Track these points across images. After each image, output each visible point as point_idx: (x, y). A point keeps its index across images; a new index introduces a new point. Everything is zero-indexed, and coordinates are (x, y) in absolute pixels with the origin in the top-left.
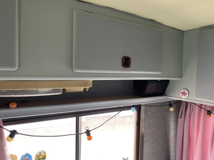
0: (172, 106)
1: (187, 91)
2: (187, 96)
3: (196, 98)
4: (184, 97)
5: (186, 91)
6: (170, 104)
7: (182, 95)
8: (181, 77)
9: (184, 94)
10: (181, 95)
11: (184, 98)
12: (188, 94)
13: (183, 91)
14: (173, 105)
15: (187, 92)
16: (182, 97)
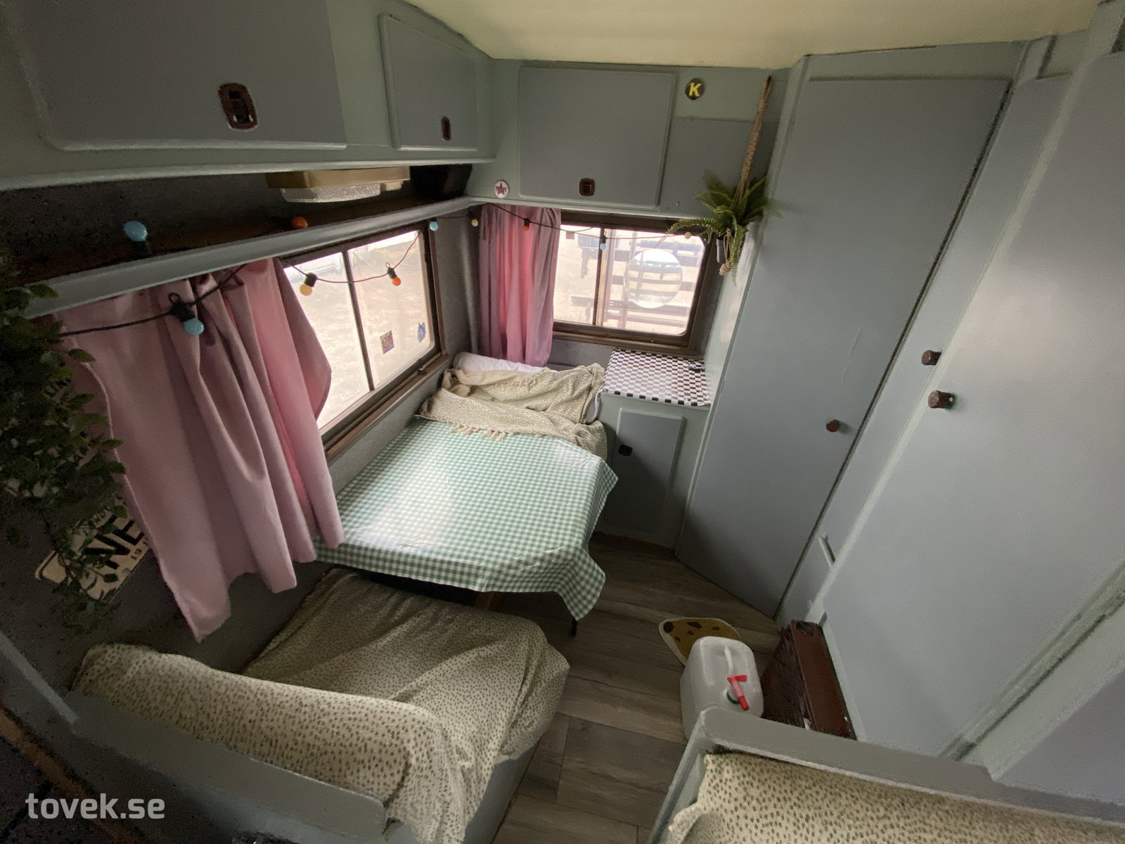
0: (474, 217)
1: (506, 184)
2: (506, 193)
3: (521, 197)
4: (501, 196)
5: (504, 185)
7: (498, 193)
8: (494, 156)
9: (501, 190)
10: (496, 192)
11: (501, 198)
12: (508, 190)
13: (498, 185)
15: (507, 186)
16: (498, 196)
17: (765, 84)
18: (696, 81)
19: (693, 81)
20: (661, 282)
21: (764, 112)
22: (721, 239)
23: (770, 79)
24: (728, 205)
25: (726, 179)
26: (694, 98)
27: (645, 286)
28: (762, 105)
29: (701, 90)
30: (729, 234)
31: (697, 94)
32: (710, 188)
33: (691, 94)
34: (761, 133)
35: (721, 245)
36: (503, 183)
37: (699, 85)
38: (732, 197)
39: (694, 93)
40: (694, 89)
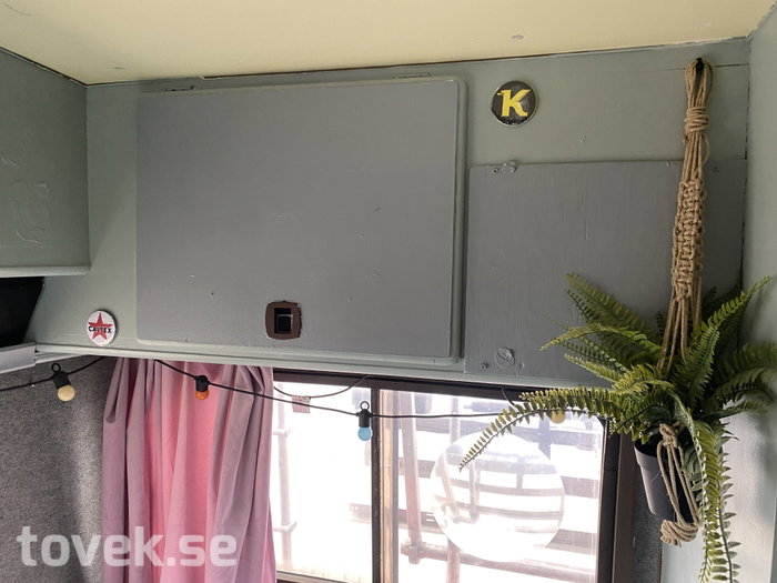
0: (66, 383)
1: (111, 317)
2: (110, 336)
3: (140, 341)
4: (100, 341)
5: (107, 319)
6: (60, 374)
7: (95, 336)
8: (87, 264)
9: (99, 328)
10: (91, 334)
11: (101, 346)
12: (113, 329)
13: (94, 319)
14: (70, 378)
15: (112, 322)
16: (94, 341)
17: (690, 78)
18: (514, 86)
19: (505, 87)
20: (519, 491)
21: (703, 134)
22: (648, 450)
23: (700, 66)
24: (650, 360)
25: (630, 290)
26: (512, 120)
27: (485, 499)
28: (691, 119)
29: (531, 103)
30: (669, 441)
31: (521, 113)
32: (592, 316)
33: (505, 113)
34: (705, 182)
35: (653, 470)
36: (104, 315)
37: (523, 93)
38: (657, 338)
39: (512, 109)
40: (513, 103)
